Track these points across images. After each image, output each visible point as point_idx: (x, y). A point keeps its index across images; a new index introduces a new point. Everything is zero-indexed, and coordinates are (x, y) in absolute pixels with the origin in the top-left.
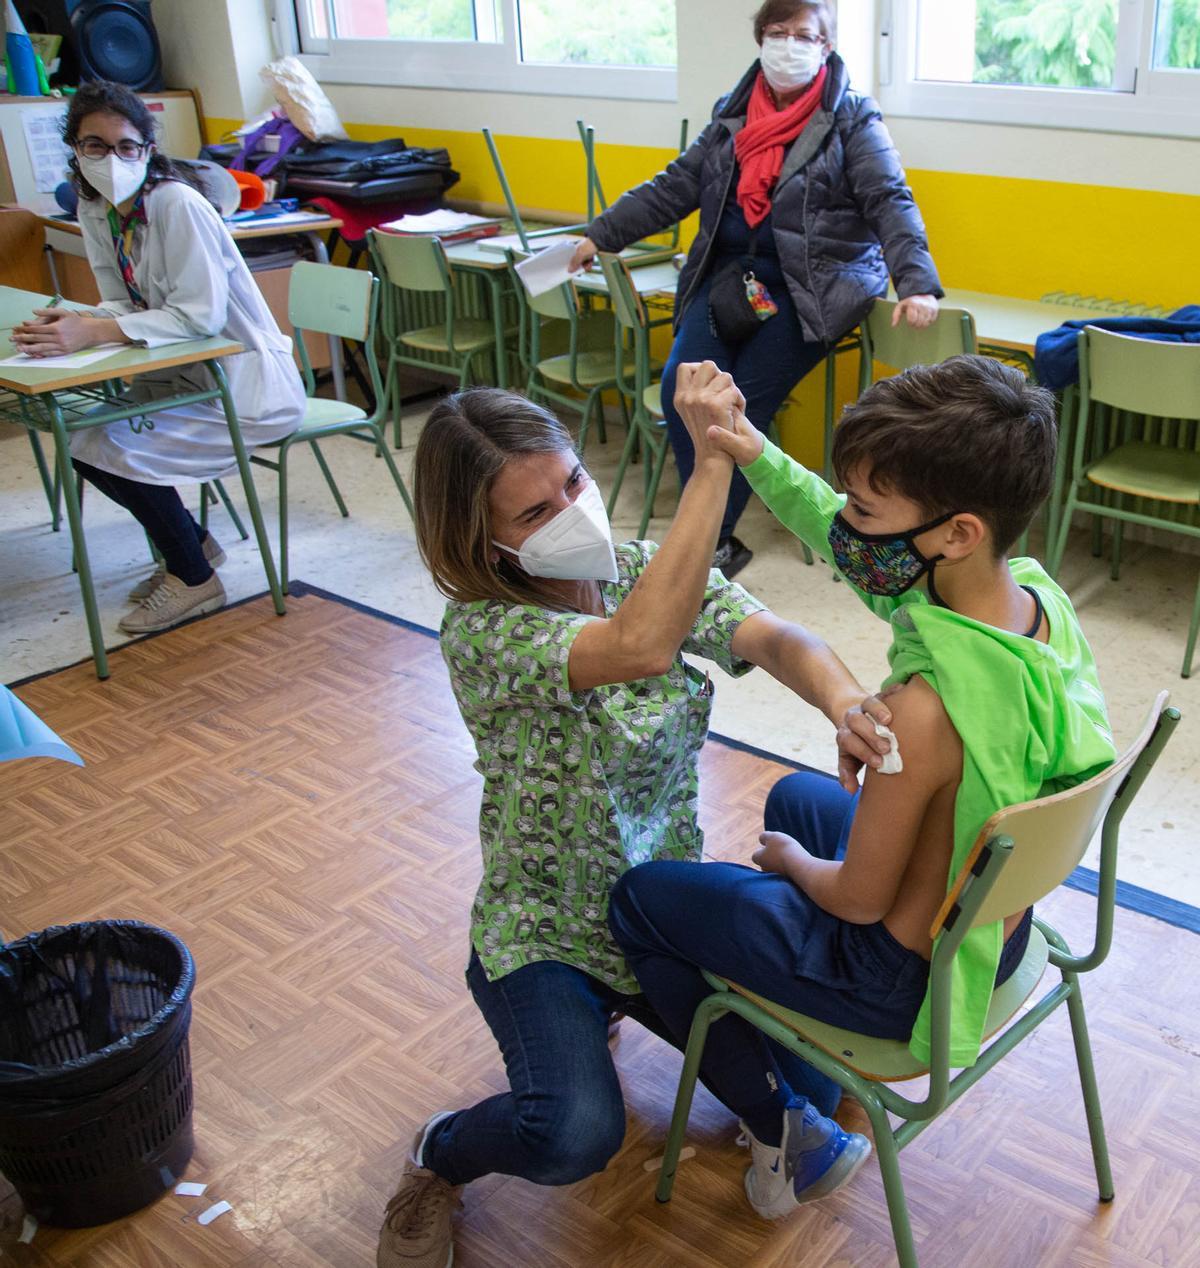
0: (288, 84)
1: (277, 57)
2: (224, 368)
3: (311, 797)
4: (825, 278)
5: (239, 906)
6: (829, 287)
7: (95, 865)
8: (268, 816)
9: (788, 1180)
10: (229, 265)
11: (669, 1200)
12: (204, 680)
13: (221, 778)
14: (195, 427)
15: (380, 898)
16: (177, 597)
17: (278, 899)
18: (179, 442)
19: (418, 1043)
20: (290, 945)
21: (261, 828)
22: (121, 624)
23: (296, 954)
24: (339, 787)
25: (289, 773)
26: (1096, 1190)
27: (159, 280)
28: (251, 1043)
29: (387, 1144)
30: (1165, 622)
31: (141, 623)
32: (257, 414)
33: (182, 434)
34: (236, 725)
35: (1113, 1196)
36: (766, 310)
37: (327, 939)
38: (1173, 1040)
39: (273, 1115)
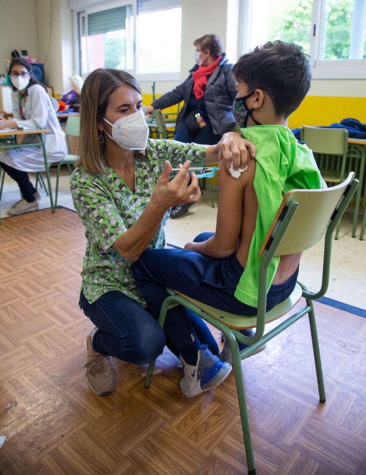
0: (75, 82)
1: (74, 74)
2: (45, 138)
3: (51, 257)
4: (220, 116)
5: (21, 284)
6: (222, 118)
8: (36, 261)
9: (198, 380)
10: (49, 108)
11: (149, 387)
12: (27, 227)
13: (25, 250)
14: (34, 155)
15: (66, 285)
16: (25, 205)
17: (33, 283)
18: (29, 158)
19: (68, 328)
20: (34, 295)
21: (33, 264)
22: (8, 212)
23: (36, 298)
24: (59, 254)
25: (46, 250)
26: (319, 398)
27: (29, 111)
28: (14, 323)
29: (51, 358)
31: (13, 212)
32: (52, 152)
33: (31, 156)
34: (32, 237)
35: (325, 400)
36: (203, 124)
37: (46, 295)
38: (344, 346)
39: (15, 345)
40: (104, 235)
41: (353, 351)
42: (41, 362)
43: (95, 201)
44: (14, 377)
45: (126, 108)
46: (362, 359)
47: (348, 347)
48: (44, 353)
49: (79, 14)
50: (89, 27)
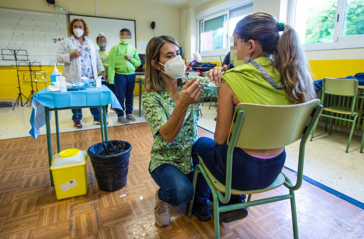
0: (196, 56)
7: (136, 144)
30: (342, 143)
38: (340, 225)
39: (140, 183)
40: (153, 126)
41: (347, 230)
42: (149, 194)
43: (151, 105)
44: (134, 198)
45: (170, 55)
46: (354, 238)
47: (343, 226)
48: (153, 189)
49: (200, 21)
50: (205, 28)
